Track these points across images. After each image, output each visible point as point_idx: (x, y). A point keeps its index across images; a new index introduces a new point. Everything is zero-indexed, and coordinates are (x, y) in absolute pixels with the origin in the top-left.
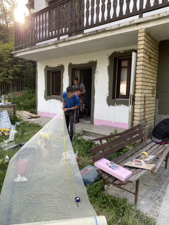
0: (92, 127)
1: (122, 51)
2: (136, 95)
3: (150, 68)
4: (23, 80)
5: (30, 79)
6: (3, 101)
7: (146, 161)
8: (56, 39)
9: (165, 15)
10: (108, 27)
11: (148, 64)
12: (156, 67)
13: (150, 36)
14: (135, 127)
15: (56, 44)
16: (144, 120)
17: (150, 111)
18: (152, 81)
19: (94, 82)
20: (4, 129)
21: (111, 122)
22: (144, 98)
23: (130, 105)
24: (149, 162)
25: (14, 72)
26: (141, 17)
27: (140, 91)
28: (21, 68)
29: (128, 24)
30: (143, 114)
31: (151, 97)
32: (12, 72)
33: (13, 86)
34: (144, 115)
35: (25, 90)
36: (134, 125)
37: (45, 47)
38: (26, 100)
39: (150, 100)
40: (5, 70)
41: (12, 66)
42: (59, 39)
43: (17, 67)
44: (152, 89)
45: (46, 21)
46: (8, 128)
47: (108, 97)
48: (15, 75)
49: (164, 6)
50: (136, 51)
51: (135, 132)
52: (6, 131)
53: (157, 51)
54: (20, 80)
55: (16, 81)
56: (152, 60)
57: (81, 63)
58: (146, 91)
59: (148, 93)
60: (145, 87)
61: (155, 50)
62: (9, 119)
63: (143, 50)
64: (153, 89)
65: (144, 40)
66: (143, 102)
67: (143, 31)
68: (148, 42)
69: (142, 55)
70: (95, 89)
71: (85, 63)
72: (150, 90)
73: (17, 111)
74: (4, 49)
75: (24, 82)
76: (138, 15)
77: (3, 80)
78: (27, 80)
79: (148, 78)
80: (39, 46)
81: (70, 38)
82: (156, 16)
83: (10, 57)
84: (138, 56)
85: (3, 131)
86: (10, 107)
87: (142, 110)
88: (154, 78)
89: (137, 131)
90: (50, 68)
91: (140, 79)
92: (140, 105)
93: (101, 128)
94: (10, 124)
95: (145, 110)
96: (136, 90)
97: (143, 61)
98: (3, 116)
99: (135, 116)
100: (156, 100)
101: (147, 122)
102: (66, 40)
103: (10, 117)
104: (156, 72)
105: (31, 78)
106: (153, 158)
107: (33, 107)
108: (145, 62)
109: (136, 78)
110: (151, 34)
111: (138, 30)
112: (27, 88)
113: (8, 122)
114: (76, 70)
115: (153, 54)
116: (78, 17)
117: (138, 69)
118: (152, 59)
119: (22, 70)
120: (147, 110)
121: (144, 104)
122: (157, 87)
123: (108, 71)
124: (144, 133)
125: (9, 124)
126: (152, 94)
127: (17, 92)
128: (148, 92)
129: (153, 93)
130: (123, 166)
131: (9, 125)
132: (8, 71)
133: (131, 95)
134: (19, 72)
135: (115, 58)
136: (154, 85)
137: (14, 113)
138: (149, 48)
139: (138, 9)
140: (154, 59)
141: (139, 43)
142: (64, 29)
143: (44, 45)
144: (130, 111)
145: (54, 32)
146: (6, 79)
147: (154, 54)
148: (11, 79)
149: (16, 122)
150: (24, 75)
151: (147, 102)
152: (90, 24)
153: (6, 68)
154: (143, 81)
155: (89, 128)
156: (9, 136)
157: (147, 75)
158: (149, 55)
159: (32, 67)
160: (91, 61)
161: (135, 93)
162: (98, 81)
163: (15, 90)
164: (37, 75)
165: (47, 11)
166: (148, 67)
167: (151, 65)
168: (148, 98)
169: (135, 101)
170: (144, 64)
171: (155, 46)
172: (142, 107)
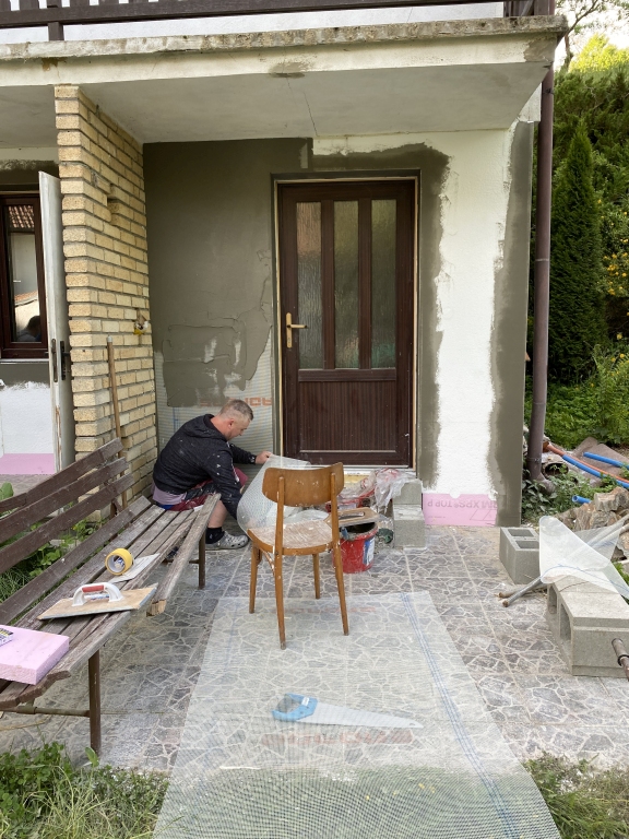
2: (74, 340)
3: (118, 240)
7: (127, 581)
9: (143, 49)
11: (107, 226)
12: (141, 237)
13: (103, 118)
14: (83, 462)
16: (114, 433)
17: (136, 396)
18: (129, 289)
22: (106, 351)
23: (56, 381)
24: (136, 583)
26: (57, 35)
27: (86, 325)
30: (108, 412)
31: (133, 346)
34: (115, 416)
36: (79, 457)
39: (132, 359)
44: (135, 318)
49: (136, 14)
50: (52, 169)
51: (81, 481)
53: (138, 179)
56: (123, 210)
58: (109, 326)
59: (120, 333)
60: (103, 308)
61: (129, 175)
63: (79, 166)
64: (138, 316)
65: (79, 130)
66: (104, 368)
67: (73, 94)
68: (95, 140)
69: (78, 187)
72: (128, 320)
76: (46, 28)
79: (115, 278)
82: (112, 48)
84: (63, 191)
87: (105, 397)
88: (135, 278)
89: (89, 477)
91: (82, 281)
92: (92, 377)
95: (113, 396)
96: (70, 322)
97: (85, 211)
99: (77, 422)
100: (153, 358)
101: (130, 438)
104: (141, 256)
106: (152, 563)
108: (96, 216)
109: (66, 274)
110: (105, 109)
111: (50, 88)
115: (124, 188)
117: (70, 242)
118: (120, 205)
120: (121, 394)
121: (110, 375)
122: (152, 310)
124: (124, 479)
126: (136, 336)
128: (120, 328)
129: (139, 331)
130: (36, 624)
133: (54, 341)
136: (141, 303)
138: (105, 164)
139: (43, 4)
140: (128, 206)
141: (62, 139)
144: (57, 404)
147: (128, 189)
151: (119, 367)
154: (93, 288)
157: (109, 267)
158: (107, 189)
161: (70, 333)
166: (110, 237)
167: (119, 227)
168: (123, 350)
169: (72, 363)
170: (89, 224)
171: (127, 162)
172: (100, 387)
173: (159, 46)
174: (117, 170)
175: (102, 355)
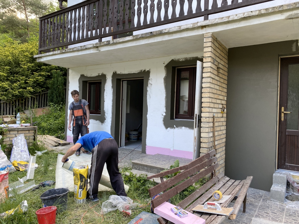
0: (144, 157)
1: (182, 59)
2: (203, 115)
3: (219, 81)
4: (47, 93)
5: (58, 92)
6: (17, 122)
7: (221, 204)
8: (97, 41)
9: (236, 18)
10: (165, 29)
11: (216, 76)
12: (226, 80)
13: (218, 42)
14: (203, 157)
15: (97, 47)
16: (213, 148)
17: (220, 135)
18: (221, 97)
19: (146, 97)
20: (18, 162)
21: (170, 149)
22: (212, 118)
23: (196, 128)
24: (225, 205)
25: (35, 82)
26: (206, 19)
27: (207, 110)
28: (46, 77)
29: (190, 26)
30: (212, 139)
31: (220, 117)
32: (32, 81)
33: (33, 101)
34: (214, 141)
35: (49, 106)
36: (201, 155)
37: (82, 50)
38: (51, 121)
39: (220, 122)
40: (23, 79)
41: (33, 74)
42: (100, 41)
43: (40, 75)
44: (222, 107)
45: (83, 18)
46: (24, 160)
47: (165, 116)
48: (37, 86)
49: (234, 7)
50: (201, 60)
51: (203, 163)
52: (22, 165)
53: (226, 60)
54: (43, 93)
55: (37, 94)
56: (221, 71)
57: (129, 73)
58: (214, 110)
59: (217, 113)
60: (213, 104)
61: (224, 59)
62: (26, 147)
63: (210, 58)
65: (211, 47)
66: (211, 125)
67: (210, 36)
68: (215, 49)
69: (209, 64)
70: (147, 106)
71: (135, 72)
72: (219, 108)
73: (38, 136)
74: (23, 51)
75: (48, 95)
76: (203, 17)
77: (19, 92)
78: (52, 93)
79: (217, 94)
80: (73, 49)
81: (115, 41)
82: (225, 19)
83: (30, 62)
84: (204, 66)
85: (17, 165)
86: (29, 130)
87: (211, 135)
88: (223, 94)
89: (205, 162)
90: (87, 77)
91: (207, 95)
92: (208, 127)
93: (157, 159)
94: (28, 155)
95: (214, 134)
96: (202, 108)
97: (210, 72)
98: (18, 143)
99: (201, 142)
100: (226, 122)
101: (217, 150)
102: (111, 42)
103: (28, 144)
104: (225, 86)
105: (59, 90)
106: (229, 199)
107: (60, 130)
108: (213, 74)
109: (202, 93)
110: (219, 39)
111: (203, 34)
112: (53, 104)
113: (25, 151)
114: (123, 81)
115: (222, 64)
116: (127, 14)
117: (205, 82)
118: (220, 69)
119: (46, 80)
120: (216, 134)
121: (213, 127)
122: (227, 105)
123: (164, 83)
124: (215, 165)
125: (26, 154)
126: (222, 114)
127: (39, 109)
128: (217, 111)
129: (223, 112)
130: (192, 211)
131: (25, 156)
132: (26, 80)
133: (196, 115)
134: (42, 81)
135: (174, 68)
136: (224, 102)
137: (34, 139)
138: (217, 56)
139: (203, 10)
140: (223, 70)
141: (205, 50)
142: (107, 28)
143: (80, 48)
144: (196, 136)
145: (94, 32)
146: (22, 92)
148: (30, 92)
149: (36, 151)
150: (49, 86)
151: (216, 124)
152: (142, 24)
153: (24, 76)
154: (211, 97)
155: (141, 159)
156: (26, 171)
157: (216, 90)
158: (217, 64)
159: (61, 75)
160: (142, 70)
161: (202, 112)
162: (151, 96)
163: (35, 106)
164: (69, 86)
165: (85, 5)
166: (216, 80)
167: (219, 77)
168: (217, 118)
169: (201, 122)
170: (211, 76)
171: (223, 55)
172: (210, 131)
173: (242, 16)
174: (220, 58)
175: (211, 120)
